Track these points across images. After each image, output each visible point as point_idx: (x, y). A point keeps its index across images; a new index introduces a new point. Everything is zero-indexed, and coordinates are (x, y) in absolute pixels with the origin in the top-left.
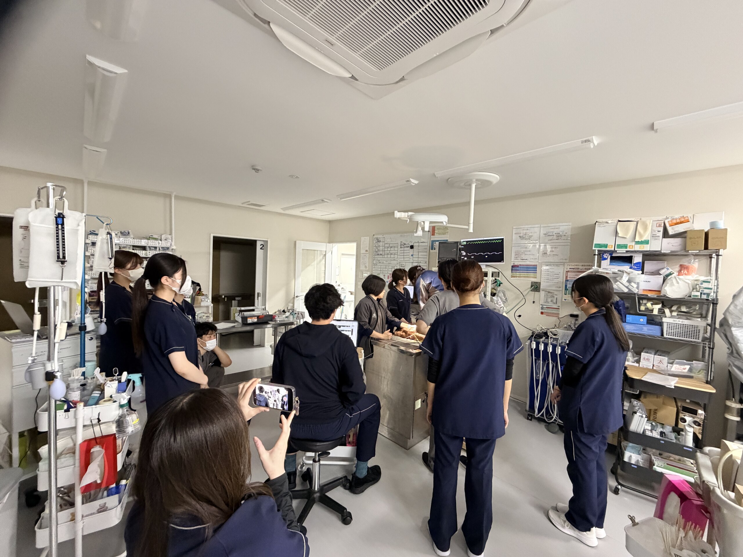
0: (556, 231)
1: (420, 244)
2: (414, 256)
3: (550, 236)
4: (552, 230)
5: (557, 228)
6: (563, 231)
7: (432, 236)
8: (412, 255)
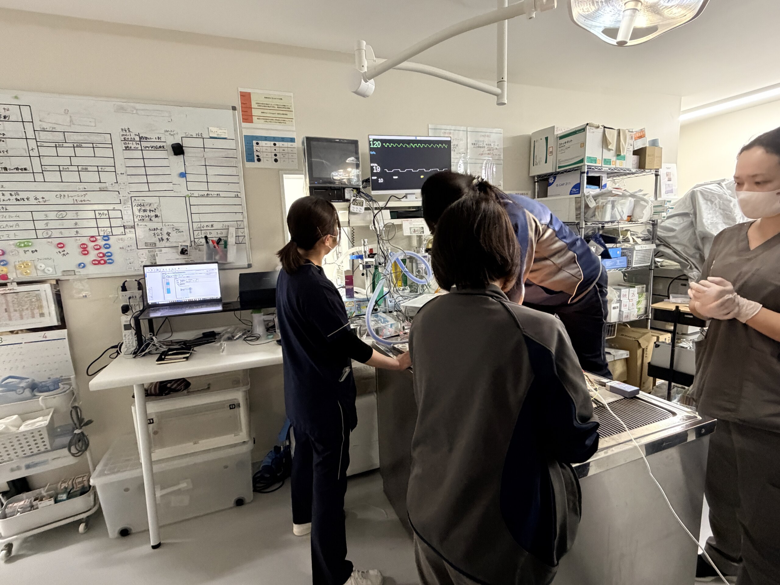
0: (487, 140)
1: (209, 143)
2: (189, 177)
3: (480, 147)
4: (481, 139)
5: (488, 136)
6: (494, 142)
7: (244, 125)
8: (183, 175)
